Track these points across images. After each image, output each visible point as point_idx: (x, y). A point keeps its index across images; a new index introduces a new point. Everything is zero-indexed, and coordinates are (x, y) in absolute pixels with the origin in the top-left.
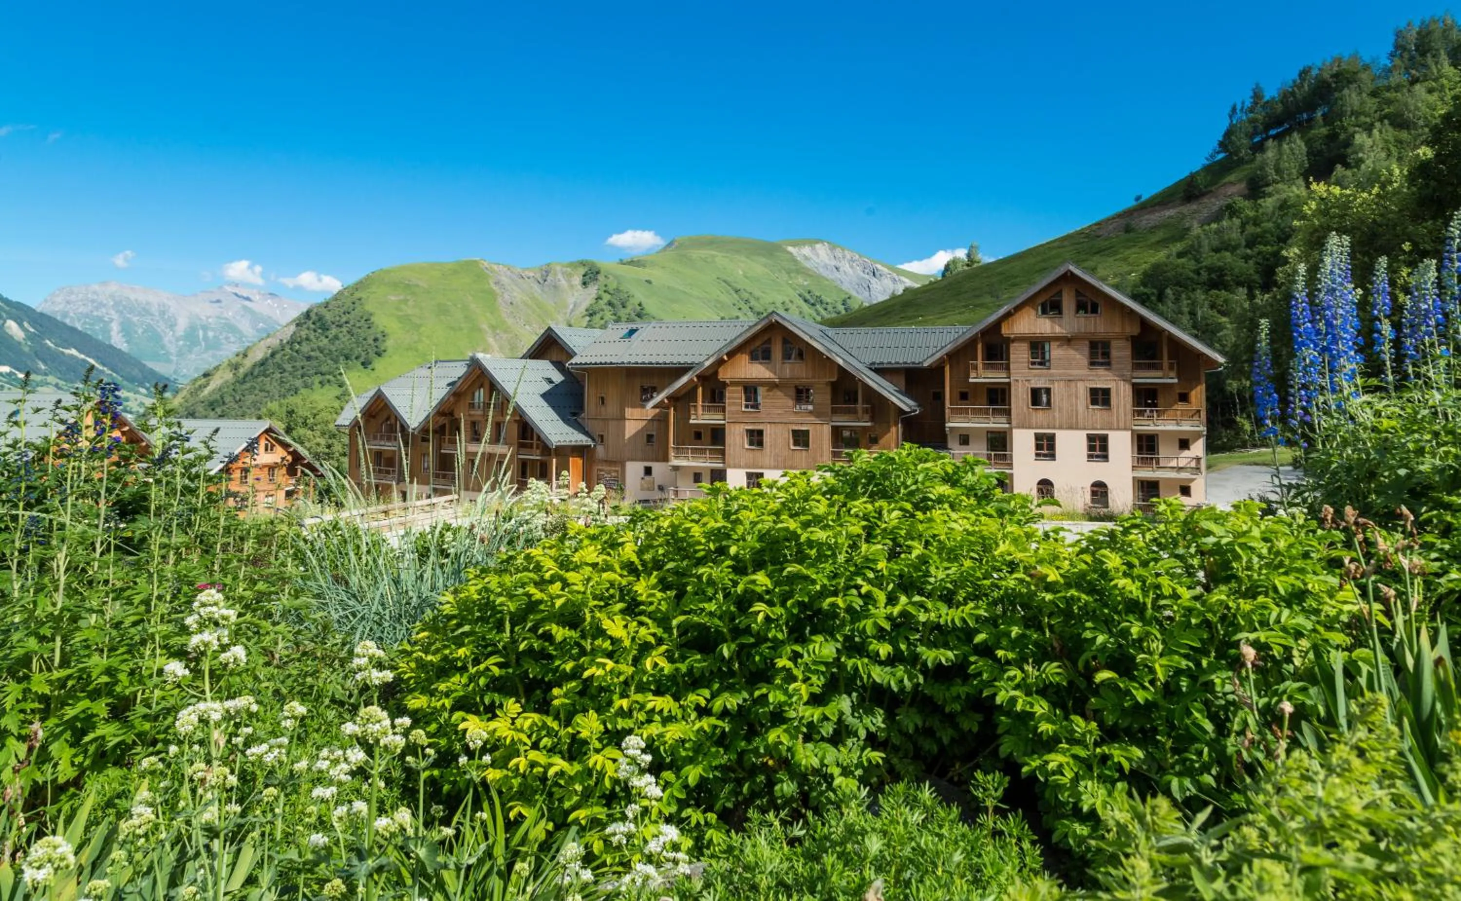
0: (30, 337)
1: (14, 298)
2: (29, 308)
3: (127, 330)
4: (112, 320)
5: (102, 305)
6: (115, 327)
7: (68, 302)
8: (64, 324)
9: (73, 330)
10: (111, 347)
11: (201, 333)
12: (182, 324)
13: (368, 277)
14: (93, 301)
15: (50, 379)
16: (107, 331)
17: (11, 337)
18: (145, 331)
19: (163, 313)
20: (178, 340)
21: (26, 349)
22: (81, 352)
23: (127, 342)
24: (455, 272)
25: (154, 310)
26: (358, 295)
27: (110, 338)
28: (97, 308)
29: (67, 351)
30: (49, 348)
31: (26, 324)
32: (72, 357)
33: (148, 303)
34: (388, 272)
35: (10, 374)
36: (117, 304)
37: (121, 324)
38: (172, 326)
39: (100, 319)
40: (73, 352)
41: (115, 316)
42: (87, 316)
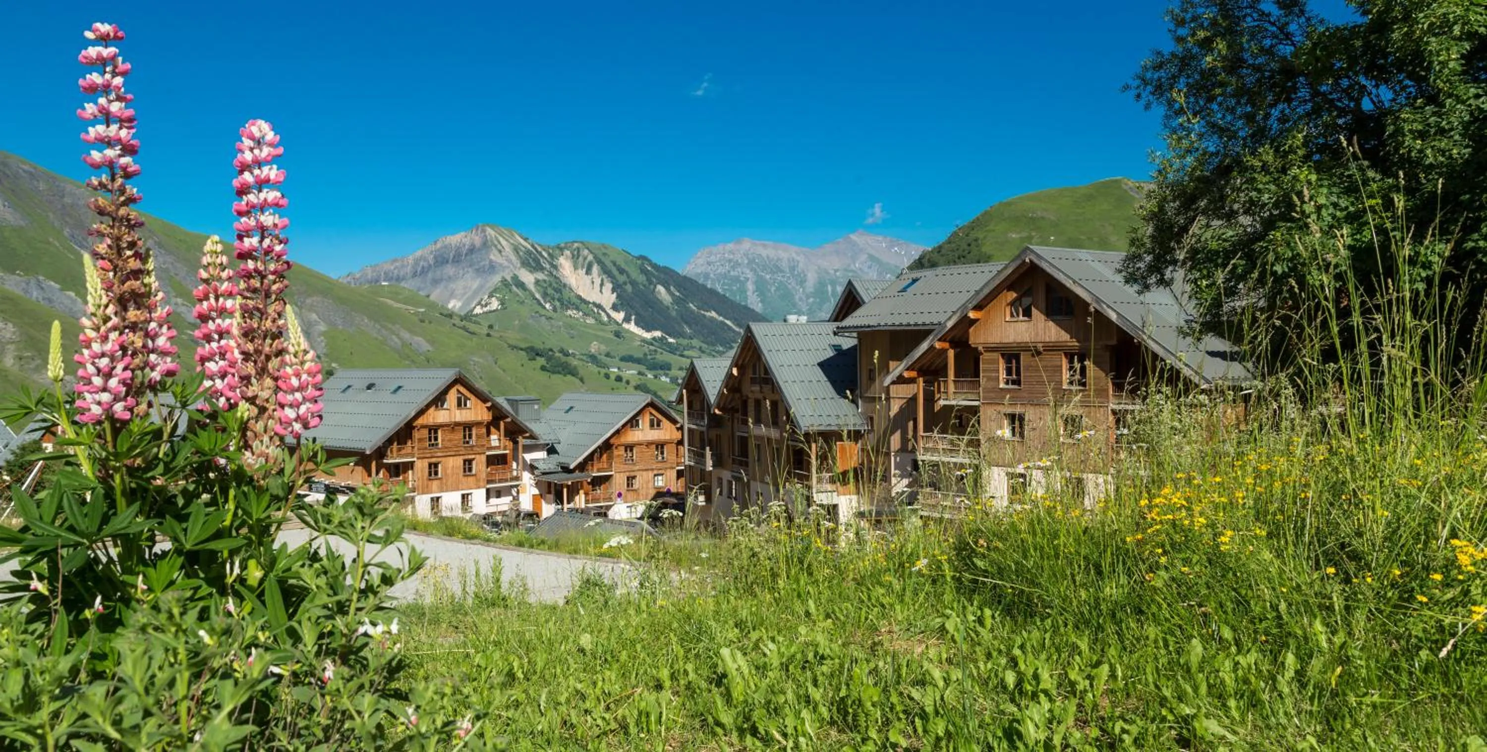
0: (676, 301)
1: (661, 263)
2: (673, 271)
3: (761, 288)
4: (748, 279)
5: (736, 265)
6: (750, 286)
7: (709, 264)
8: (704, 287)
9: (713, 292)
10: (746, 307)
11: (830, 288)
12: (812, 278)
13: (986, 213)
14: (730, 261)
15: (695, 342)
16: (743, 291)
17: (661, 302)
18: (778, 289)
19: (793, 269)
20: (808, 297)
21: (674, 314)
22: (720, 315)
23: (761, 301)
24: (1090, 197)
25: (784, 265)
26: (973, 235)
27: (746, 298)
28: (733, 268)
29: (708, 314)
30: (692, 312)
31: (672, 288)
32: (712, 319)
33: (779, 259)
34: (1009, 204)
35: (662, 339)
36: (751, 262)
37: (756, 283)
38: (802, 282)
39: (736, 279)
40: (713, 314)
41: (750, 275)
42: (725, 276)
